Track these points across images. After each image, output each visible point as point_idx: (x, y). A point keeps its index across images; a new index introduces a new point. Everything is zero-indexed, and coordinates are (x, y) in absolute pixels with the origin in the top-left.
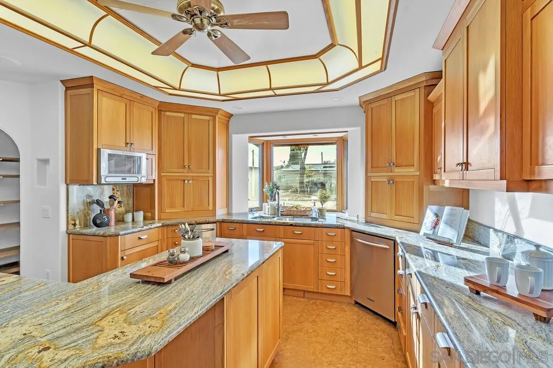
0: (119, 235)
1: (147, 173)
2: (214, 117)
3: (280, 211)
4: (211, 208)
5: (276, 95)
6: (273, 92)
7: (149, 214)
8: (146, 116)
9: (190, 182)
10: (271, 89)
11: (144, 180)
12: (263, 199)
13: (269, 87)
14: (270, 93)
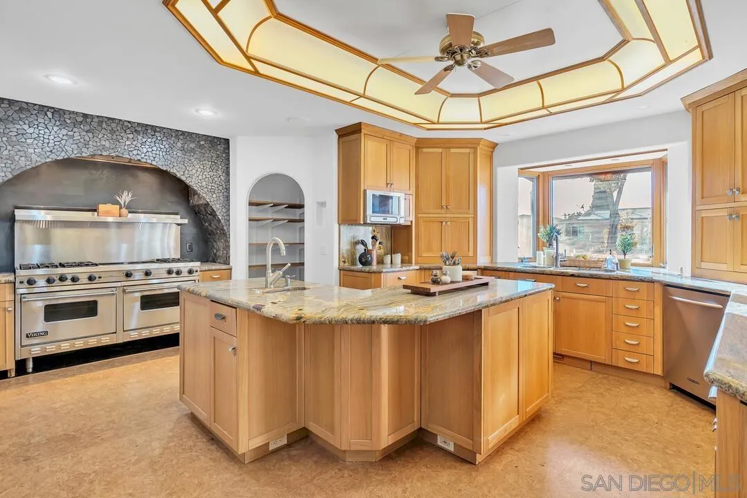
0: (382, 272)
1: (405, 214)
2: (475, 149)
3: (560, 260)
4: (471, 254)
5: (551, 114)
6: (547, 110)
7: (407, 258)
8: (403, 155)
9: (448, 223)
10: (543, 107)
11: (402, 222)
12: (538, 246)
13: (541, 105)
14: (544, 112)
